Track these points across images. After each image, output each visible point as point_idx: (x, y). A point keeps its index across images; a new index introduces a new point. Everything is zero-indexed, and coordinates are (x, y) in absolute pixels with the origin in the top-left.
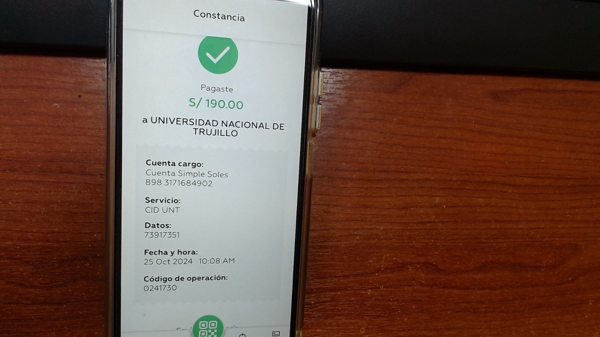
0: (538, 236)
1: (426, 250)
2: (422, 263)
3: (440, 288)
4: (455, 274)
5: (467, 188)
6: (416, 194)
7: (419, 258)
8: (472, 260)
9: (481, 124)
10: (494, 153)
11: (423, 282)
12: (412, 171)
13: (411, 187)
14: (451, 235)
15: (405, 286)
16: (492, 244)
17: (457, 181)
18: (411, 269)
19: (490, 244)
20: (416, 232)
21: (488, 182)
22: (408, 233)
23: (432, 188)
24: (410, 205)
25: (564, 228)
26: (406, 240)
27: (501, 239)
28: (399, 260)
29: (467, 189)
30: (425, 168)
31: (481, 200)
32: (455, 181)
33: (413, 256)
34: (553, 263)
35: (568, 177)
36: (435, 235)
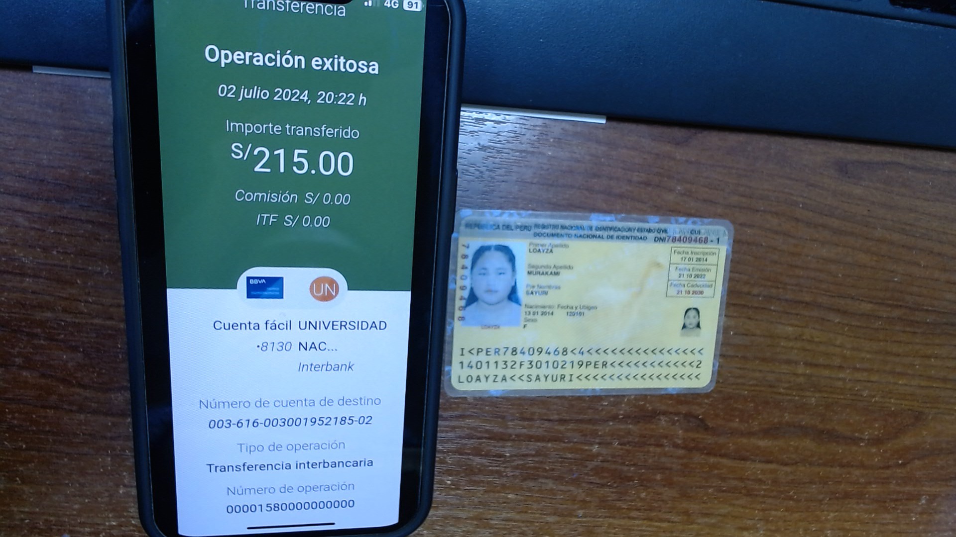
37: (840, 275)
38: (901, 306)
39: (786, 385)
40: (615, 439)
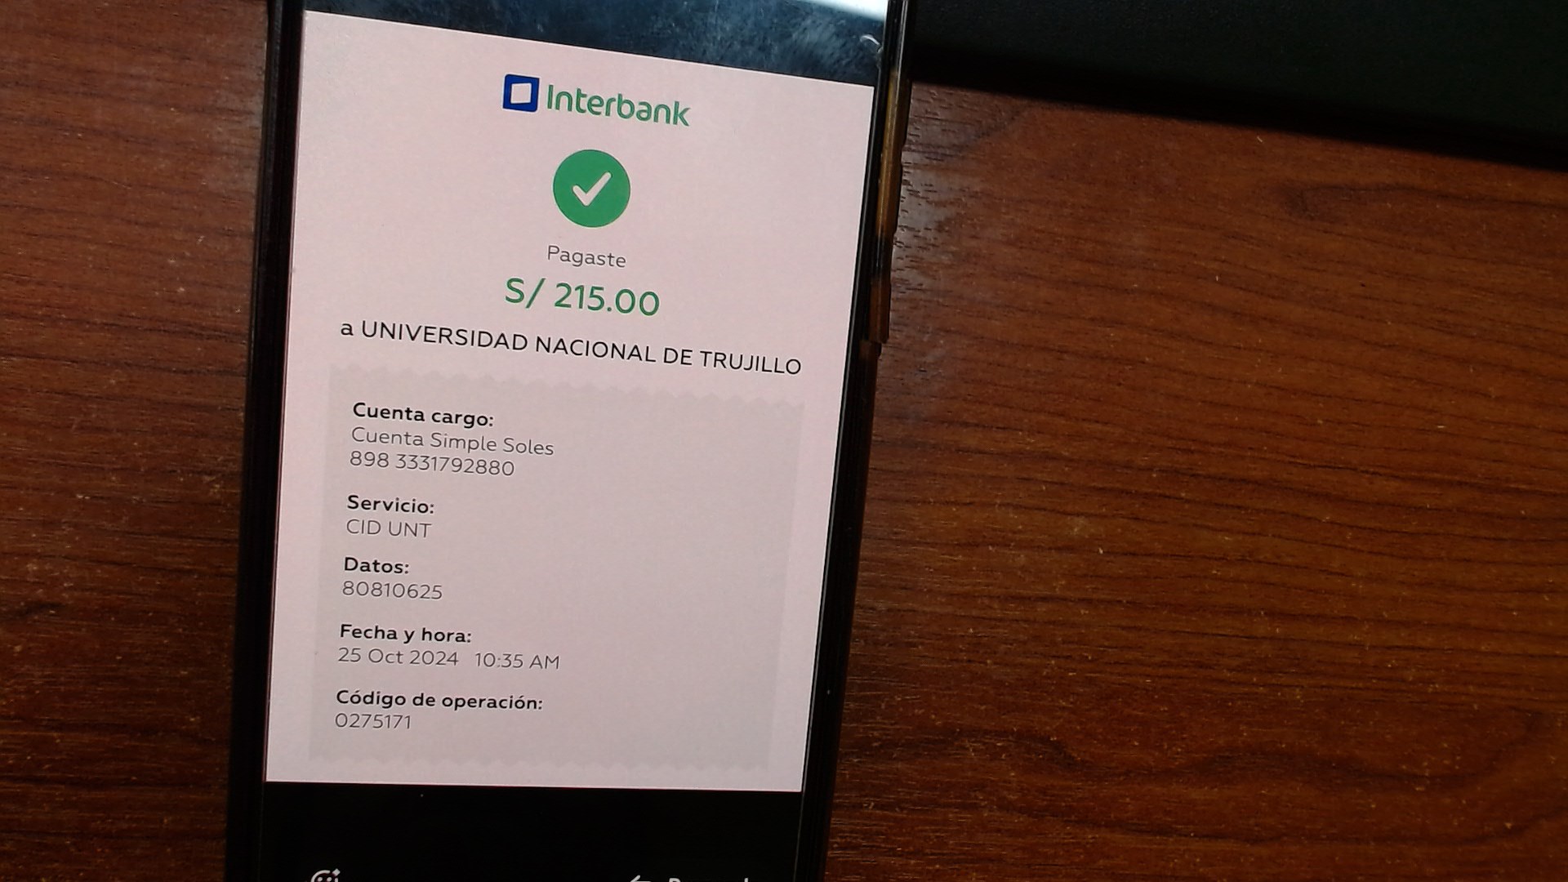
0: (1410, 675)
1: (1028, 690)
2: (1013, 733)
3: (1071, 821)
4: (1122, 778)
5: (1183, 495)
6: (1009, 501)
7: (1004, 717)
8: (1183, 739)
9: (1241, 288)
10: (1278, 388)
11: (1012, 797)
12: (1001, 425)
13: (993, 477)
14: (1116, 648)
15: (949, 806)
16: (1255, 690)
17: (1150, 469)
18: (974, 751)
19: (1246, 689)
20: (999, 627)
21: (1256, 482)
22: (971, 630)
23: (1062, 484)
24: (984, 537)
25: (1498, 654)
26: (964, 654)
27: (1285, 673)
28: (933, 717)
29: (1182, 499)
30: (1042, 417)
31: (1227, 538)
32: (1140, 469)
33: (983, 707)
34: (1457, 767)
35: (1524, 487)
36: (1064, 642)
37: (1320, 422)
38: (1460, 483)
39: (1235, 662)
40: (865, 796)
